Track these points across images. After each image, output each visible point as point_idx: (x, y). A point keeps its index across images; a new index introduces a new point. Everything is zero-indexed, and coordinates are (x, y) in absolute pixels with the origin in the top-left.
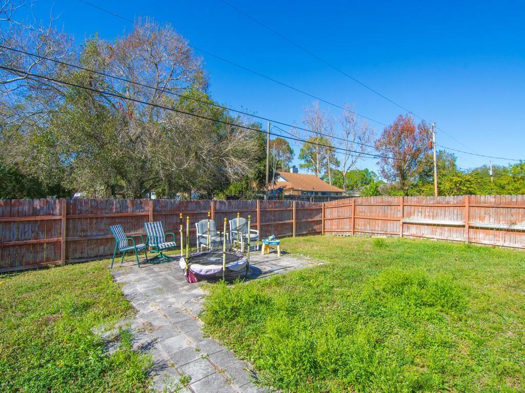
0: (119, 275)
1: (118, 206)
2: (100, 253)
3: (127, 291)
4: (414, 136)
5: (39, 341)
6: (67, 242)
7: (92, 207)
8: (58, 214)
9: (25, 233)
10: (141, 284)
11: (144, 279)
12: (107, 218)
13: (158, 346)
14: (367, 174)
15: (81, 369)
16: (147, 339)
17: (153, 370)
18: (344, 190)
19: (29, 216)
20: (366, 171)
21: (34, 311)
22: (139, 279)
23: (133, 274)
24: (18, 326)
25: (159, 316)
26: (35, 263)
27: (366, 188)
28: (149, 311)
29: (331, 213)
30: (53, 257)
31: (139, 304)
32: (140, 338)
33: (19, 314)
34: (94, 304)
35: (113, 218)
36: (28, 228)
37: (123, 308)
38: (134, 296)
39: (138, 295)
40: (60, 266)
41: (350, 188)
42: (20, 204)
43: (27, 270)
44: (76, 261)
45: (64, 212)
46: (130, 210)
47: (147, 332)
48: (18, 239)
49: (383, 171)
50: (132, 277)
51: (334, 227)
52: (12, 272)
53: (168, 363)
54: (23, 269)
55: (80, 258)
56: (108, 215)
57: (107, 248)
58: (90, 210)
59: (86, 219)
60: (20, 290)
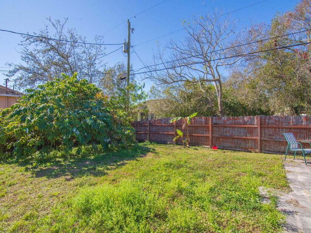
0: (288, 166)
1: (294, 121)
2: (281, 151)
3: (289, 176)
5: (233, 180)
6: (261, 140)
7: (275, 121)
8: (256, 124)
9: (241, 133)
10: (303, 176)
11: (307, 174)
12: (287, 128)
13: (297, 217)
15: (245, 201)
16: (290, 209)
17: (286, 227)
19: (242, 125)
21: (236, 168)
22: (302, 172)
23: (299, 168)
24: (229, 172)
25: (307, 201)
26: (245, 148)
28: (301, 195)
30: (253, 147)
31: (295, 187)
32: (286, 205)
33: (231, 167)
34: (265, 175)
36: (242, 130)
37: (281, 184)
38: (293, 181)
39: (298, 182)
40: (257, 153)
42: (239, 119)
43: (242, 151)
44: (266, 152)
45: (259, 124)
46: (304, 123)
47: (292, 205)
48: (238, 136)
50: (297, 170)
52: (236, 150)
53: (299, 230)
54: (240, 150)
55: (269, 151)
56: (287, 127)
58: (274, 123)
59: (272, 128)
60: (234, 158)
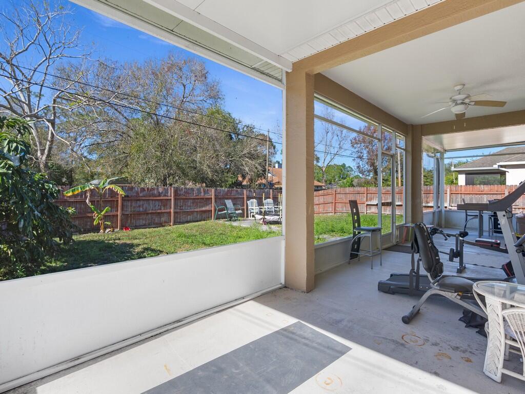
4: (384, 136)
6: (174, 212)
8: (170, 196)
9: (155, 206)
12: (192, 199)
14: (344, 169)
18: (323, 185)
20: (344, 165)
27: (343, 182)
29: (319, 200)
30: (168, 220)
35: (194, 199)
40: (171, 225)
41: (328, 182)
42: (153, 189)
45: (173, 195)
46: (202, 194)
48: (152, 210)
49: (358, 167)
51: (320, 210)
57: (191, 217)
